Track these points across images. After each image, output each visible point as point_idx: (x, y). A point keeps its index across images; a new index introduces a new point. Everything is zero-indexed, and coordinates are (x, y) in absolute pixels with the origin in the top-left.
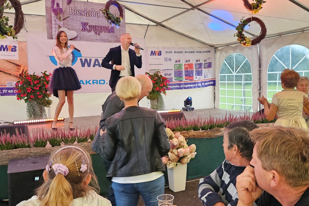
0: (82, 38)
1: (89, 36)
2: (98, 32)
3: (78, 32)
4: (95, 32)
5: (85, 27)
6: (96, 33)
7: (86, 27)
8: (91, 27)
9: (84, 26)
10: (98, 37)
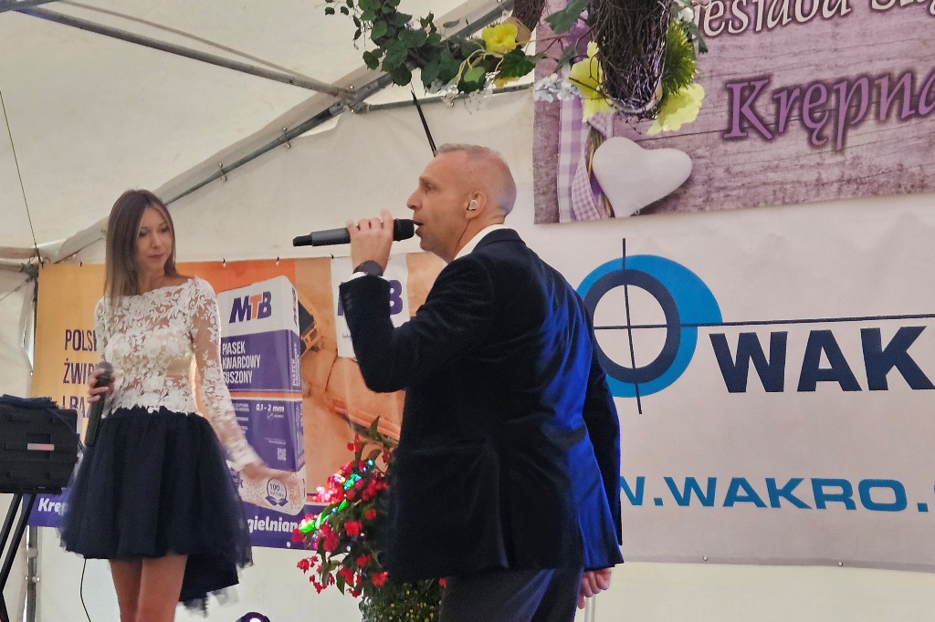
0: (719, 189)
1: (766, 169)
2: (829, 131)
3: (700, 152)
4: (811, 131)
5: (746, 110)
6: (816, 139)
7: (752, 107)
8: (783, 100)
9: (742, 104)
10: (830, 164)
